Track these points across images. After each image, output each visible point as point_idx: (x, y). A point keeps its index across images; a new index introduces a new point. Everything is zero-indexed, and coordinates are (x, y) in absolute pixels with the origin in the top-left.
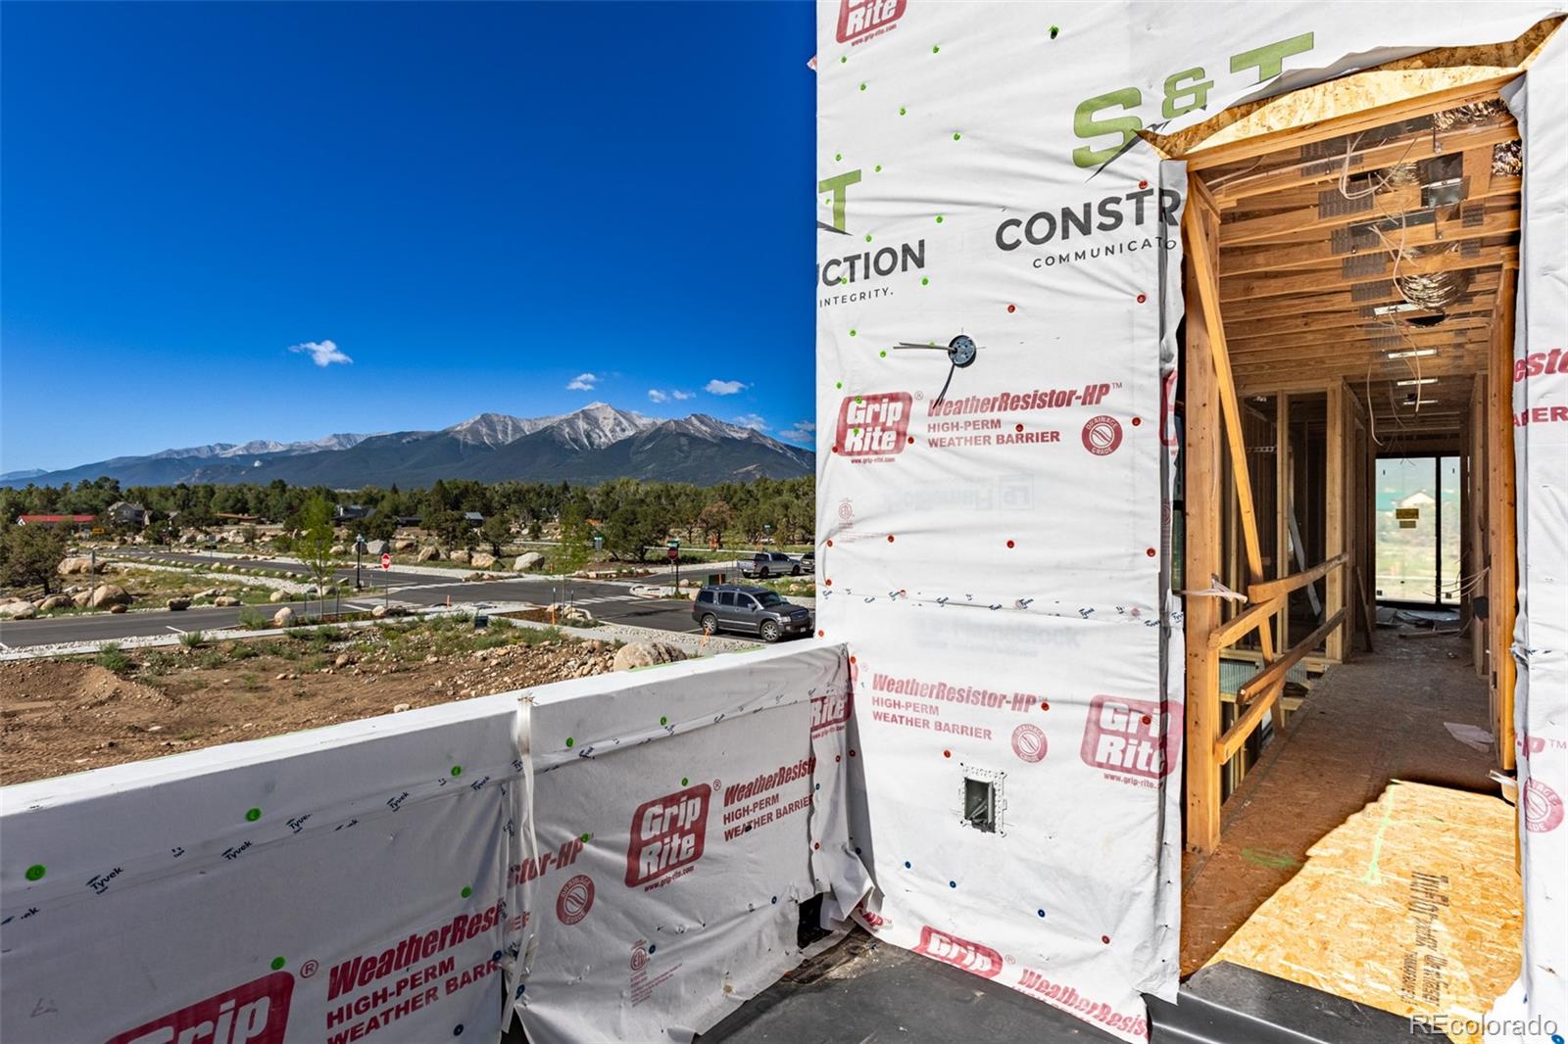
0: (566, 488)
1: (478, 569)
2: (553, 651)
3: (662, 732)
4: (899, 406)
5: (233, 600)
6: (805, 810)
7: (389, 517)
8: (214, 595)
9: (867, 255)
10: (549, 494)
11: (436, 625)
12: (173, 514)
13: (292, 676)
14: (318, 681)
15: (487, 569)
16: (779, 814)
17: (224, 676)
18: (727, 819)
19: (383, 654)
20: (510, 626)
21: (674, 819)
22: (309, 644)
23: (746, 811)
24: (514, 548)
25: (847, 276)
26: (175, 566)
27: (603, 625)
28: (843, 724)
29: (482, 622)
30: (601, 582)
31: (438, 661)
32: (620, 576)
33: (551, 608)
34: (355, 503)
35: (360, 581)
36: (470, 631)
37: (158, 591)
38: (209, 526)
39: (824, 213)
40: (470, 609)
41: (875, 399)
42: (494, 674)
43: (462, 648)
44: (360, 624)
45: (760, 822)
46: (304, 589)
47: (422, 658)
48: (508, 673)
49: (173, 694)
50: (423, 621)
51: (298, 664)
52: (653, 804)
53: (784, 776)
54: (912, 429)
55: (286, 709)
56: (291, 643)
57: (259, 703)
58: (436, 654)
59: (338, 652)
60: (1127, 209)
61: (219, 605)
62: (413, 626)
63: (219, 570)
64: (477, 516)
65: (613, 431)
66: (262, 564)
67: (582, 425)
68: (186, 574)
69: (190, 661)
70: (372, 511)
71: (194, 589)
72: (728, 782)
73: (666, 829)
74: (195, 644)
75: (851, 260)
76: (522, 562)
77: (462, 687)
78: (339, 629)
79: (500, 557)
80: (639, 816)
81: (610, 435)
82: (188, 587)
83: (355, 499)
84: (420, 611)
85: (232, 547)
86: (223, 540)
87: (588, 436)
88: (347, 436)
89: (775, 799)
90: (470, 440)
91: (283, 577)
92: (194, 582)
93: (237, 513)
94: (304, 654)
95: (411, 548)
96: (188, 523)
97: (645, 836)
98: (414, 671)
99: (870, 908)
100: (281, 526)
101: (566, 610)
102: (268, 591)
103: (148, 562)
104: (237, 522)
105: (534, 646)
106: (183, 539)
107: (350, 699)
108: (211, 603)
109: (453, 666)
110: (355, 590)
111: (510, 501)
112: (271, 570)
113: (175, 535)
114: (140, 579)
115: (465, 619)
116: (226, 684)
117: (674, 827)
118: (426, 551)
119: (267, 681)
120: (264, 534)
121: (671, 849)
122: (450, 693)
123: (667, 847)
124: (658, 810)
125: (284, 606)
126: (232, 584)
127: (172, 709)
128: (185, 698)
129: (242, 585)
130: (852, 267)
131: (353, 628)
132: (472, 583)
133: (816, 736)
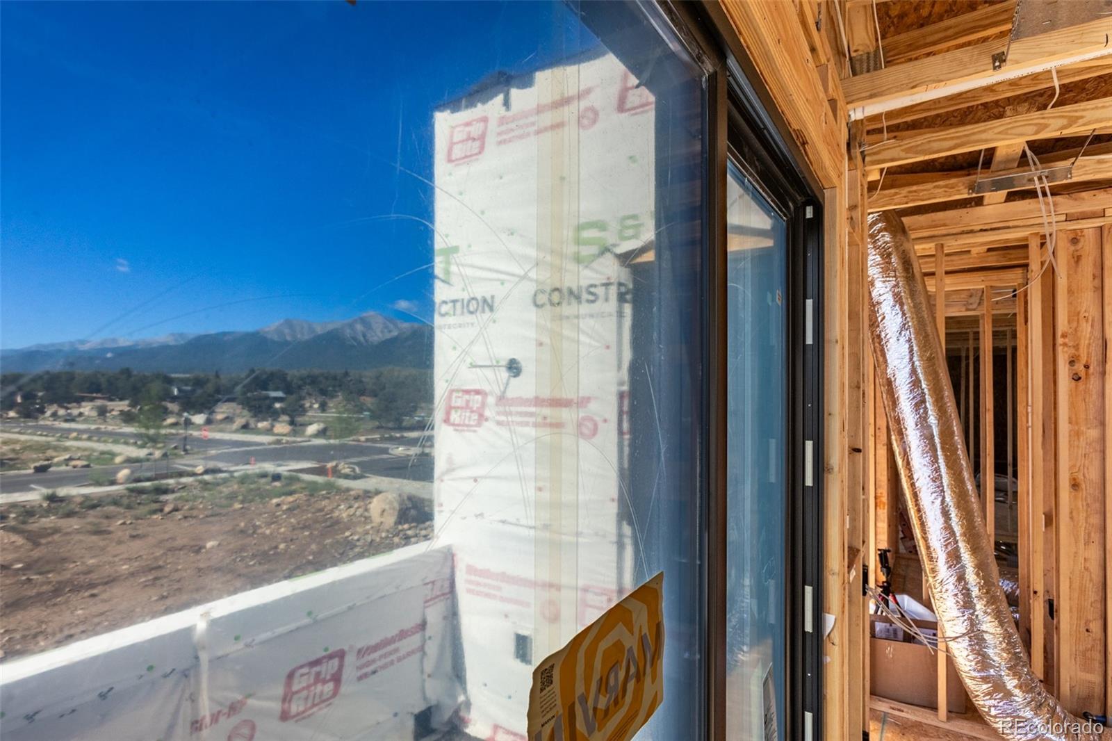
0: (346, 374)
1: (277, 435)
2: (328, 498)
3: (306, 621)
4: (479, 398)
5: (85, 463)
6: (418, 655)
7: (212, 396)
8: (71, 459)
9: (463, 300)
10: (335, 378)
11: (244, 479)
12: (40, 394)
13: (128, 522)
14: (149, 525)
15: (285, 435)
16: (399, 660)
17: (75, 523)
18: (359, 668)
19: (201, 503)
20: (298, 480)
21: (318, 674)
22: (144, 496)
23: (374, 661)
24: (307, 419)
25: (452, 313)
26: (41, 435)
27: (368, 477)
28: (448, 596)
29: (277, 477)
30: (369, 444)
31: (242, 508)
32: (383, 440)
33: (330, 465)
34: (187, 385)
35: (186, 445)
36: (267, 484)
37: (24, 456)
38: (69, 403)
39: (438, 269)
40: (269, 467)
41: (467, 392)
42: (284, 516)
43: (262, 497)
44: (184, 480)
45: (384, 667)
46: (142, 453)
47: (231, 505)
48: (294, 516)
49: (34, 538)
50: (233, 477)
51: (133, 512)
52: (302, 667)
53: (403, 635)
54: (487, 413)
55: (122, 548)
56: (129, 497)
57: (102, 544)
58: (242, 502)
59: (166, 503)
60: (600, 291)
61: (75, 467)
62: (225, 481)
63: (76, 439)
64: (280, 394)
65: (382, 332)
66: (111, 434)
67: (359, 327)
68: (48, 442)
69: (47, 512)
70: (199, 391)
71: (54, 454)
72: (359, 645)
73: (312, 681)
74: (52, 498)
75: (454, 302)
76: (312, 429)
77: (260, 527)
78: (168, 485)
79: (296, 425)
80: (291, 676)
81: (380, 335)
82: (50, 453)
83: (185, 381)
84: (233, 469)
85: (86, 421)
86: (81, 414)
87: (364, 336)
88: (181, 335)
89: (396, 650)
90: (276, 338)
91: (126, 443)
92: (55, 448)
93: (92, 393)
94: (139, 504)
95: (229, 419)
96: (51, 402)
97: (295, 687)
98: (224, 516)
99: (462, 714)
100: (127, 402)
101: (340, 467)
102: (113, 455)
103: (20, 433)
104: (92, 399)
105: (316, 495)
106: (48, 413)
107: (173, 539)
108: (67, 465)
109: (254, 511)
110: (183, 453)
111: (305, 384)
112: (117, 438)
113: (42, 411)
114: (12, 447)
115: (264, 475)
116: (76, 529)
117: (318, 679)
118: (239, 422)
119: (109, 526)
120: (113, 410)
121: (315, 694)
122: (251, 532)
123: (312, 693)
124: (305, 670)
125: (125, 468)
126: (85, 450)
127: (32, 550)
128: (43, 541)
129: (93, 450)
130: (454, 306)
131: (179, 483)
132: (273, 446)
133: (427, 607)
